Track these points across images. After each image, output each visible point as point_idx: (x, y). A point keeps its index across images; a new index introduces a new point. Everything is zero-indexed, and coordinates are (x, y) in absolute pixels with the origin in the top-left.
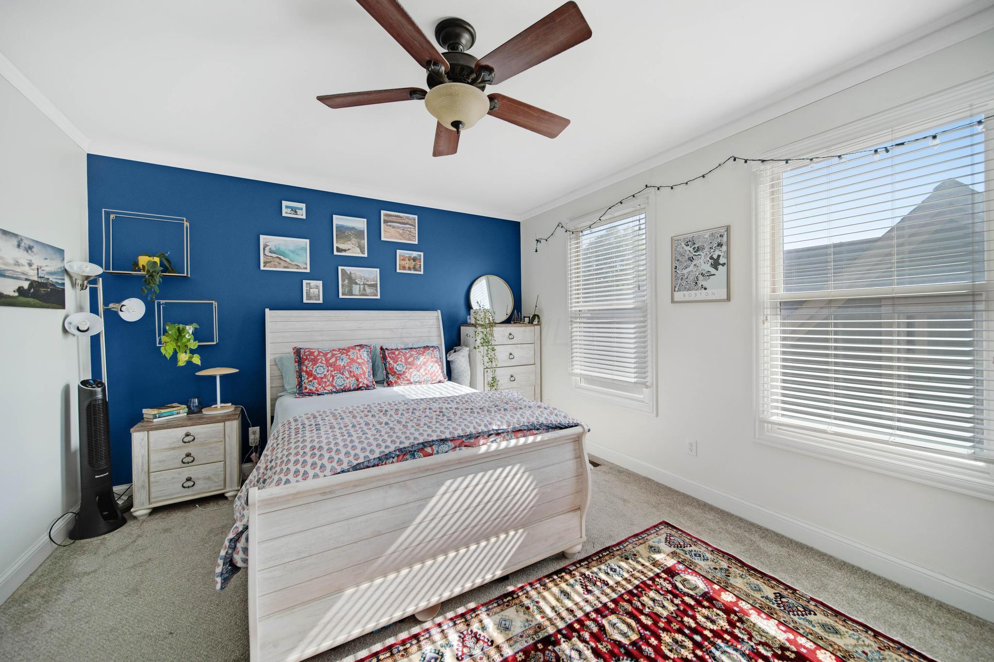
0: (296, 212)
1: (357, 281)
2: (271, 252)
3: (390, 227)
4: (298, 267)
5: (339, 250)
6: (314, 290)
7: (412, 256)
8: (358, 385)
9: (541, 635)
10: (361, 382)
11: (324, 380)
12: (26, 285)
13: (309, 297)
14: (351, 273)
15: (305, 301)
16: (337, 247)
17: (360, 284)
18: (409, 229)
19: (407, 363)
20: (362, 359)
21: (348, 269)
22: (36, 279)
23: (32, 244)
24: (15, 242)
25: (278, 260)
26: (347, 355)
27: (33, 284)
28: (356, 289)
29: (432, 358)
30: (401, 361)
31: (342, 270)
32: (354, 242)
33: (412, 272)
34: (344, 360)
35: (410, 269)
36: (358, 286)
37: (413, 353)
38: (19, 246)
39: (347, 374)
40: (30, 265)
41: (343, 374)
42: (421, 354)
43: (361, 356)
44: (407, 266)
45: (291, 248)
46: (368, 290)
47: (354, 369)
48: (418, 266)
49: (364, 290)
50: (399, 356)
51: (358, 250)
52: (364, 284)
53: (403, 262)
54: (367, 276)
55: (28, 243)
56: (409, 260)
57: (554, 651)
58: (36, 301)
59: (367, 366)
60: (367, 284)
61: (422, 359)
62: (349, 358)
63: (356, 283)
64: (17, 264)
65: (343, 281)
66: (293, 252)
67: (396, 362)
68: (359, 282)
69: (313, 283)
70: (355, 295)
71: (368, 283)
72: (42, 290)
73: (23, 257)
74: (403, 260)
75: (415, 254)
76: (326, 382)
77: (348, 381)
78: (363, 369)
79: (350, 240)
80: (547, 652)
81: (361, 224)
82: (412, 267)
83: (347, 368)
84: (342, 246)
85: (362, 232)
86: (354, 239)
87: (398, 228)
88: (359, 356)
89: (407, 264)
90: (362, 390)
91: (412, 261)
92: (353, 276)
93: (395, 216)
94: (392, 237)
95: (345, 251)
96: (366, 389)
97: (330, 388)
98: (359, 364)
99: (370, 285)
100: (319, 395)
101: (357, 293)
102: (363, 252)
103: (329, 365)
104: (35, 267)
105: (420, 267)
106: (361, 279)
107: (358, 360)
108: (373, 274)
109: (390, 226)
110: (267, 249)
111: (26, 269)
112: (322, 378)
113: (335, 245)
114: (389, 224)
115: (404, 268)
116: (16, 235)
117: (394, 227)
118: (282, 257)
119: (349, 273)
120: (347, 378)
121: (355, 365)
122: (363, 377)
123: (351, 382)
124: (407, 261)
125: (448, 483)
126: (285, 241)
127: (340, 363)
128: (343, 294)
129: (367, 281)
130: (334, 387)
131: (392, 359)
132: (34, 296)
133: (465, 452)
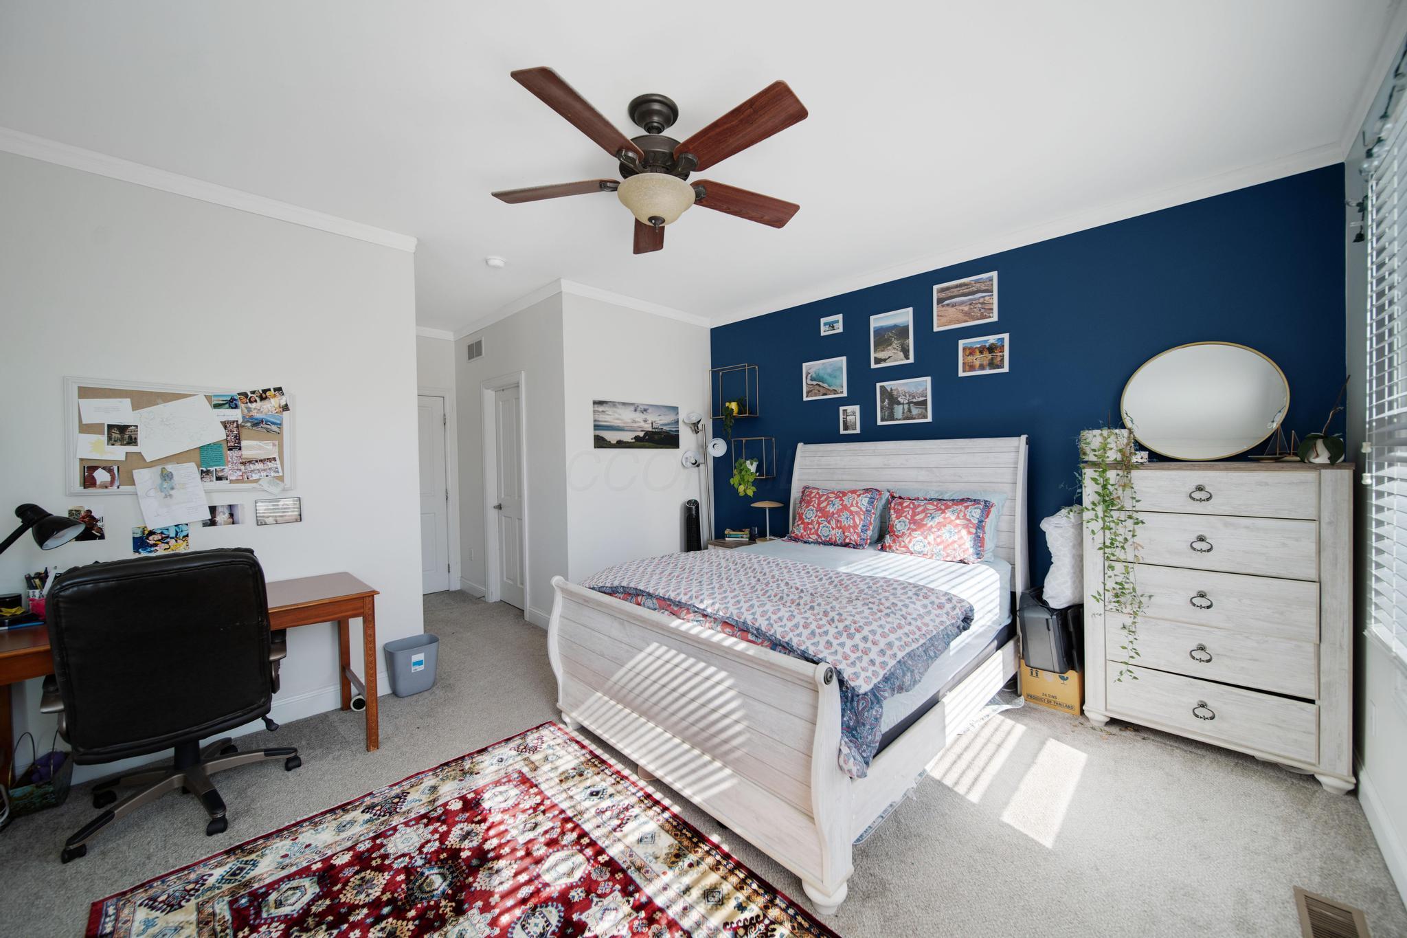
0: (833, 327)
1: (899, 399)
2: (812, 380)
3: (947, 308)
4: (835, 392)
5: (878, 361)
6: (852, 415)
7: (987, 345)
8: (844, 540)
9: (635, 876)
10: (847, 537)
11: (810, 526)
12: (641, 434)
13: (846, 428)
14: (892, 390)
15: (842, 432)
16: (875, 358)
17: (903, 404)
18: (981, 300)
19: (913, 521)
20: (857, 506)
21: (889, 385)
22: (650, 429)
23: (646, 407)
24: (632, 408)
25: (818, 387)
26: (841, 500)
27: (647, 433)
28: (899, 411)
29: (958, 518)
30: (905, 517)
31: (882, 387)
32: (895, 346)
33: (988, 372)
34: (835, 506)
35: (982, 367)
36: (901, 406)
37: (930, 507)
38: (635, 410)
39: (833, 523)
40: (645, 421)
41: (829, 523)
42: (941, 509)
43: (857, 503)
44: (977, 363)
45: (829, 371)
46: (915, 411)
47: (843, 518)
48: (999, 359)
49: (910, 410)
50: (907, 509)
51: (901, 355)
52: (909, 403)
53: (970, 359)
54: (913, 390)
55: (642, 407)
56: (981, 352)
57: (612, 891)
58: (651, 444)
59: (862, 517)
60: (912, 402)
61: (939, 519)
62: (842, 505)
63: (899, 403)
64: (634, 422)
65: (882, 401)
66: (830, 375)
67: (898, 518)
68: (902, 401)
69: (850, 408)
70: (897, 419)
71: (914, 400)
72: (656, 436)
73: (639, 417)
74: (971, 354)
75: (992, 339)
76: (811, 529)
77: (834, 532)
78: (854, 520)
79: (891, 344)
80: (611, 884)
81: (904, 316)
82: (986, 362)
83: (836, 516)
84: (881, 355)
85: (906, 328)
86: (896, 342)
87: (962, 303)
88: (854, 503)
89: (977, 359)
90: (850, 547)
91: (986, 354)
92: (895, 393)
93: (957, 286)
94: (950, 323)
95: (885, 360)
96: (854, 548)
97: (814, 537)
98: (852, 513)
99: (917, 404)
100: (805, 542)
101: (900, 417)
102: (907, 357)
103: (819, 509)
104: (650, 422)
105: (1002, 360)
106: (905, 396)
107: (852, 509)
108: (923, 385)
109: (948, 305)
110: (809, 377)
111: (642, 424)
112: (808, 524)
113: (873, 355)
114: (946, 302)
115: (972, 368)
116: (632, 404)
117: (953, 305)
118: (820, 383)
119: (889, 390)
120: (833, 528)
121: (846, 514)
122: (852, 530)
123: (836, 534)
124: (978, 355)
125: (655, 645)
126: (823, 364)
127: (831, 509)
128: (882, 420)
129: (914, 397)
130: (819, 536)
131: (897, 512)
132: (647, 441)
133: (663, 617)
